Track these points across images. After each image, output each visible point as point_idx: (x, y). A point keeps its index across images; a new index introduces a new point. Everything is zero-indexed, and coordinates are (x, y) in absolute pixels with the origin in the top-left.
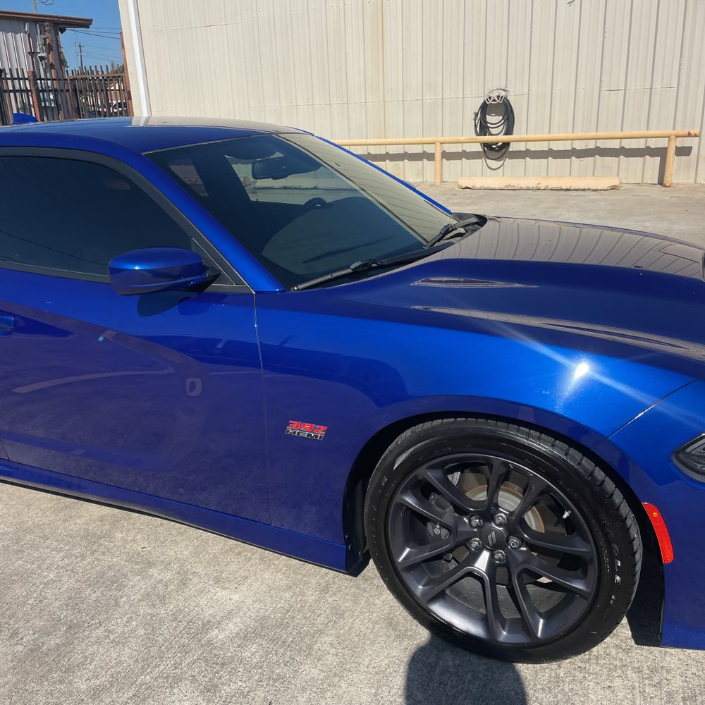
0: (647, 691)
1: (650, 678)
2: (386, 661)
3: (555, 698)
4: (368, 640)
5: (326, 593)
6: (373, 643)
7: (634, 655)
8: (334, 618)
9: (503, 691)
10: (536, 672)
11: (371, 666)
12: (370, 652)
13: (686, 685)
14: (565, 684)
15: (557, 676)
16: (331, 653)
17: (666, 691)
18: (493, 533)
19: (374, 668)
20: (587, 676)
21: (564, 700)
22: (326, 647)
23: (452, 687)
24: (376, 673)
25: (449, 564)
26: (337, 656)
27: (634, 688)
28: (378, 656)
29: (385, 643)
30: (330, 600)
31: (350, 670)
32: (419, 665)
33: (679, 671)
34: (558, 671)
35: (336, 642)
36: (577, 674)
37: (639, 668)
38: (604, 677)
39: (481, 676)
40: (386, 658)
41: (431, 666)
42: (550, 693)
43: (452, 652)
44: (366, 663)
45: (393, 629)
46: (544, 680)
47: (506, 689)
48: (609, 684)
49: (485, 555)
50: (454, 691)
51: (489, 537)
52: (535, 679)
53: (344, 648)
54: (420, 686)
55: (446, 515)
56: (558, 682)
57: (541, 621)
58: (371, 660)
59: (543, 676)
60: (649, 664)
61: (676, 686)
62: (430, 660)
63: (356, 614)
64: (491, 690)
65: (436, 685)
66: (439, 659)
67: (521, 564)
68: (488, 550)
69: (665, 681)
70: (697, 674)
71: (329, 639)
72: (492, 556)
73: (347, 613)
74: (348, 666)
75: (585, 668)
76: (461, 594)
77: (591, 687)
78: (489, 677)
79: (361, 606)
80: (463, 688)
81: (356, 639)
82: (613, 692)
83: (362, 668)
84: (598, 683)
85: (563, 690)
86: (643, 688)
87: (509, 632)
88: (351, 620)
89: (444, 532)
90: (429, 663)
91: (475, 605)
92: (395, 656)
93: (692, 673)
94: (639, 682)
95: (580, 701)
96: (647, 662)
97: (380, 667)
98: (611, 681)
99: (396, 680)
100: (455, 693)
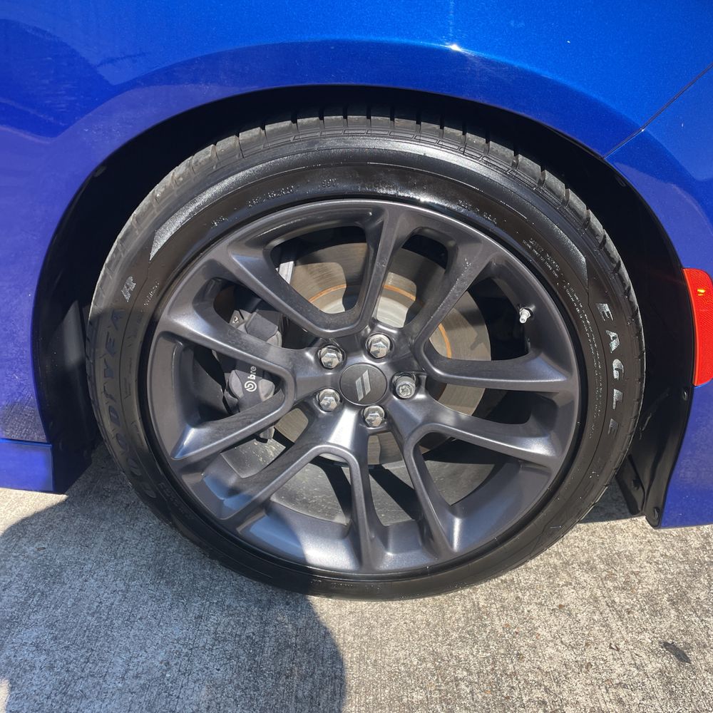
0: (617, 600)
1: (611, 577)
2: (162, 656)
3: (486, 651)
4: (117, 618)
5: (20, 538)
6: (129, 622)
7: (572, 541)
8: (41, 587)
9: (398, 660)
10: (441, 608)
11: (131, 673)
12: (124, 642)
13: (663, 576)
14: (492, 620)
15: (476, 607)
16: (38, 665)
17: (642, 595)
18: (366, 375)
19: (137, 677)
20: (520, 595)
21: (502, 651)
22: (26, 654)
23: (303, 678)
24: (143, 687)
25: (266, 445)
26: (51, 668)
27: (596, 600)
28: (143, 648)
29: (154, 616)
30: (30, 550)
31: (84, 696)
32: (229, 647)
33: (644, 556)
34: (474, 597)
35: (47, 637)
36: (505, 595)
37: (588, 563)
38: (547, 590)
39: (350, 638)
40: (162, 647)
41: (253, 643)
42: (476, 642)
43: (288, 604)
44: (119, 670)
45: (167, 583)
46: (458, 620)
47: (401, 654)
48: (558, 602)
49: (348, 419)
50: (309, 686)
51: (358, 381)
52: (444, 623)
53: (67, 648)
54: (239, 693)
55: (272, 349)
56: (481, 618)
57: (457, 523)
58: (128, 662)
59: (454, 612)
60: (598, 552)
61: (651, 582)
62: (249, 631)
63: (87, 568)
64: (375, 664)
65: (270, 682)
66: (266, 624)
67: (421, 425)
68: (352, 407)
69: (633, 577)
70: (668, 554)
71: (33, 634)
72: (361, 419)
73: (69, 571)
74: (79, 687)
75: (512, 580)
76: (296, 496)
77: (534, 614)
78: (365, 638)
79: (95, 550)
80: (323, 675)
81: (93, 621)
82: (570, 615)
83: (113, 684)
84: (540, 604)
85: (493, 631)
86: (610, 597)
87: (395, 551)
88: (78, 584)
89: (266, 386)
90: (248, 637)
91: (324, 512)
92: (178, 640)
93: (662, 555)
94: (599, 587)
95: (527, 645)
96: (594, 550)
97: (149, 671)
98: (560, 596)
99: (189, 692)
100: (311, 691)
